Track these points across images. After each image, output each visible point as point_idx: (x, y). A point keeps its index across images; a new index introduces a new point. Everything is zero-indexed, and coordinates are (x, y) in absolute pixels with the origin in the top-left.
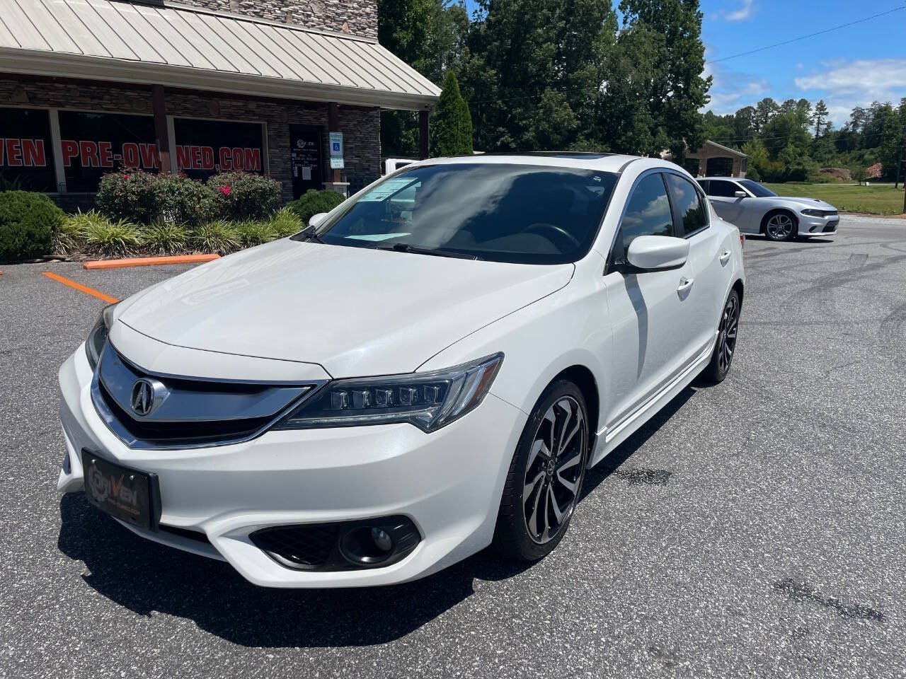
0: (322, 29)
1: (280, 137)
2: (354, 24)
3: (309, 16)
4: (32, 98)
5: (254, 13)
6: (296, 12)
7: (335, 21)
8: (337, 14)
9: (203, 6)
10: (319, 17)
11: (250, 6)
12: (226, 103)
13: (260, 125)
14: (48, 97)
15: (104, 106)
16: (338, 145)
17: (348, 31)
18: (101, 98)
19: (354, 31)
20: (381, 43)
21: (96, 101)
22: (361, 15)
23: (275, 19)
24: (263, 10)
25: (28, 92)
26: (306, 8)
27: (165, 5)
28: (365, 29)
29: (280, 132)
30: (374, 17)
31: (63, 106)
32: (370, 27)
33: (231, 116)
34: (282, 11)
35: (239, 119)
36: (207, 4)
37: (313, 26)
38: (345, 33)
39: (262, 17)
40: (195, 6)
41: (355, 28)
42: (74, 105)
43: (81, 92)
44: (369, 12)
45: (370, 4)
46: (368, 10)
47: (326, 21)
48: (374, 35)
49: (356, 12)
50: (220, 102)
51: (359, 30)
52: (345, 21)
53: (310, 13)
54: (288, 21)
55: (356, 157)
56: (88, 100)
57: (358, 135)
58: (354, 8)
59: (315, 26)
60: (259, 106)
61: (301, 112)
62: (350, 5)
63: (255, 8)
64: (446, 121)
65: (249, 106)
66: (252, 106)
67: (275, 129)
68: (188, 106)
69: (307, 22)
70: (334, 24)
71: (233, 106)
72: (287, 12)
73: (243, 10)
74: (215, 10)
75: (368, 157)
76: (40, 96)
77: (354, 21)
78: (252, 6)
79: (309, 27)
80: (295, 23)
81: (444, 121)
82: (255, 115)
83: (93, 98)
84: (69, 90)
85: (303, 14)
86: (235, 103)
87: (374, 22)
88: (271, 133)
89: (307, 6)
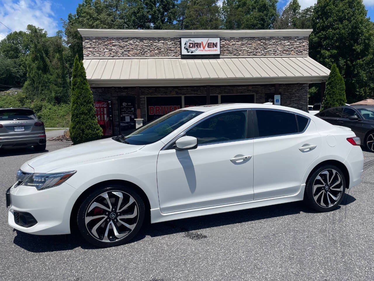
0: (281, 55)
1: (261, 98)
2: (297, 51)
3: (276, 51)
4: (177, 93)
5: (253, 54)
6: (271, 51)
7: (288, 51)
8: (289, 48)
9: (234, 55)
10: (280, 51)
11: (251, 52)
12: (240, 88)
13: (254, 95)
14: (181, 92)
15: (198, 94)
16: (278, 100)
17: (294, 54)
18: (197, 91)
19: (297, 54)
20: (310, 56)
21: (196, 92)
22: (300, 47)
23: (261, 55)
24: (257, 53)
25: (176, 91)
26: (275, 49)
27: (220, 57)
28: (302, 52)
29: (261, 97)
30: (307, 46)
31: (186, 95)
32: (304, 51)
33: (242, 93)
34: (265, 52)
35: (244, 93)
36: (235, 54)
37: (277, 55)
38: (292, 55)
39: (256, 55)
40: (231, 56)
41: (297, 52)
42: (189, 94)
43: (191, 90)
44: (304, 45)
45: (305, 42)
46: (304, 44)
47: (284, 52)
48: (307, 54)
49: (298, 46)
50: (238, 88)
51: (299, 53)
52: (292, 50)
53: (276, 50)
54: (267, 54)
55: (295, 104)
56: (193, 92)
57: (297, 95)
58: (297, 45)
59: (278, 54)
60: (253, 88)
61: (271, 88)
62: (296, 44)
63: (254, 53)
64: (330, 86)
65: (249, 88)
66: (250, 88)
67: (259, 96)
68: (226, 90)
69: (275, 54)
70: (287, 52)
71: (243, 89)
72: (266, 52)
73: (249, 54)
74: (238, 56)
75: (302, 103)
76: (179, 92)
77: (297, 49)
78: (252, 52)
79: (276, 55)
80: (270, 55)
81: (329, 86)
82: (251, 91)
83: (195, 91)
84: (187, 90)
85: (274, 51)
86: (243, 88)
87: (307, 48)
88: (257, 97)
89: (275, 48)
